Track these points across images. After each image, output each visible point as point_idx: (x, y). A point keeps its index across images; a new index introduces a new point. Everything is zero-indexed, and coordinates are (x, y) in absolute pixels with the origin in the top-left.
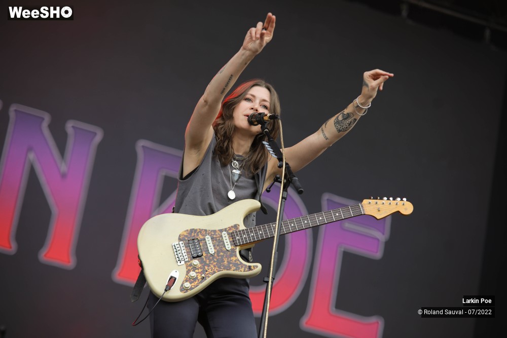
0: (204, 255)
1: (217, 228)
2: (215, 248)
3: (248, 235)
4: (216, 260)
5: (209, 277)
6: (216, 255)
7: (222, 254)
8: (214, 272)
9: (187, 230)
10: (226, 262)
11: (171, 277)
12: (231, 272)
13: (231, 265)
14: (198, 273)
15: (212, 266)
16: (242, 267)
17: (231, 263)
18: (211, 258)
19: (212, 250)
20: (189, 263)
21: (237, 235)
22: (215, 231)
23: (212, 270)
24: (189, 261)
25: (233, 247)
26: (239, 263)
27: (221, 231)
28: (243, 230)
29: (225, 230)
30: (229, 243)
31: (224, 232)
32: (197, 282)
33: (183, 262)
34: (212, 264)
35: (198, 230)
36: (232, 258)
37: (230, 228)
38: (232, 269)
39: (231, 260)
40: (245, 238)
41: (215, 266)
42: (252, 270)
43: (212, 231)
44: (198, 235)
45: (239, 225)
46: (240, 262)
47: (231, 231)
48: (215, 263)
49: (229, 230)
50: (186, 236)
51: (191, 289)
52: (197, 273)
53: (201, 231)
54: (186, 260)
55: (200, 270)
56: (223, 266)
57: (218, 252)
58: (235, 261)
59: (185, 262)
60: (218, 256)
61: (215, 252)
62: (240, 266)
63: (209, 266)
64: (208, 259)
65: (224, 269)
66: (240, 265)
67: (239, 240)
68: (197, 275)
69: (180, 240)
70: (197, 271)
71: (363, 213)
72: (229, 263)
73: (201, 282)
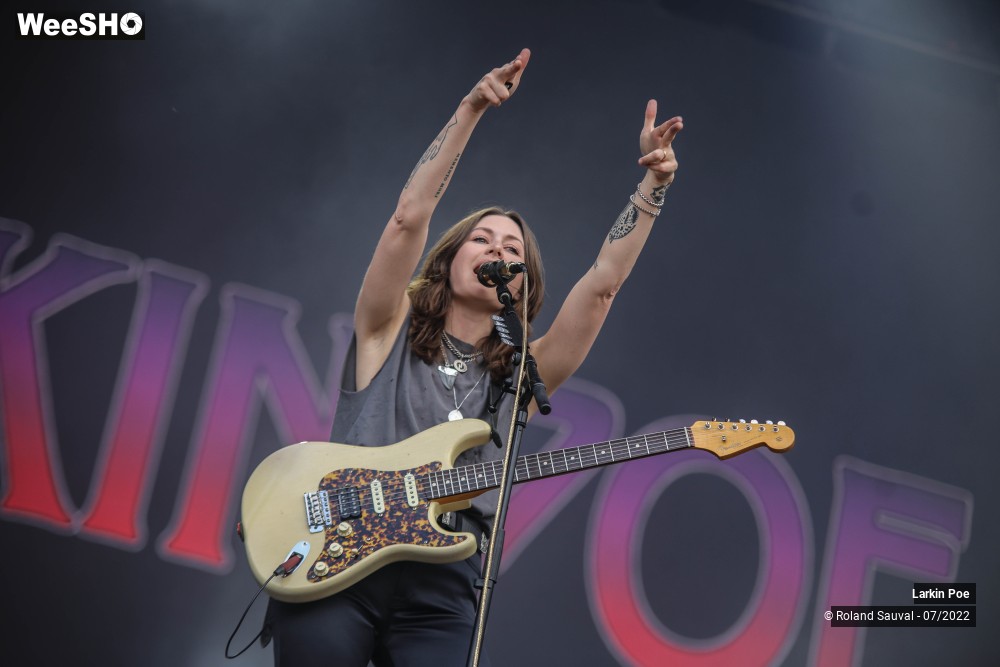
0: (365, 514)
1: (396, 469)
2: (387, 503)
3: (455, 480)
4: (385, 524)
5: (367, 555)
6: (387, 516)
7: (399, 514)
8: (379, 547)
9: (339, 471)
10: (404, 529)
11: (295, 554)
12: (413, 547)
13: (414, 535)
14: (348, 546)
15: (377, 536)
16: (435, 538)
17: (414, 531)
18: (377, 521)
19: (380, 506)
20: (331, 530)
21: (433, 479)
22: (392, 474)
23: (374, 543)
24: (332, 526)
25: (422, 502)
26: (430, 530)
27: (404, 473)
28: (446, 472)
29: (413, 471)
30: (415, 494)
31: (409, 475)
32: (342, 564)
33: (321, 528)
34: (377, 532)
35: (360, 471)
36: (417, 522)
37: (422, 469)
38: (416, 541)
39: (415, 526)
40: (448, 486)
41: (381, 536)
42: (454, 543)
43: (386, 473)
44: (357, 480)
45: (440, 464)
46: (433, 529)
47: (422, 474)
48: (383, 531)
49: (420, 471)
50: (335, 482)
51: (329, 575)
52: (344, 547)
53: (364, 472)
54: (328, 524)
55: (352, 543)
56: (399, 535)
57: (392, 511)
58: (424, 527)
59: (326, 527)
60: (391, 516)
61: (386, 511)
62: (431, 537)
63: (369, 534)
64: (371, 523)
65: (400, 541)
66: (431, 534)
67: (435, 488)
68: (344, 552)
69: (321, 488)
70: (346, 543)
71: (689, 444)
72: (411, 530)
73: (350, 564)
